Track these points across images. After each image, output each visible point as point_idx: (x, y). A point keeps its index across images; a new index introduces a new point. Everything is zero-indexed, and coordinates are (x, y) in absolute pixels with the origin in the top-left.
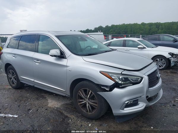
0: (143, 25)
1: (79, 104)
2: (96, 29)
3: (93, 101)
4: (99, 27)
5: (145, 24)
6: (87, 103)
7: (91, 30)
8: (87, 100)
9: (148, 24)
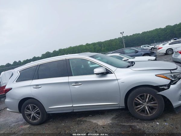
0: (88, 46)
1: (137, 110)
2: (43, 55)
3: (152, 103)
4: (46, 53)
5: (89, 44)
6: (146, 107)
7: (38, 57)
8: (145, 104)
9: (91, 44)
